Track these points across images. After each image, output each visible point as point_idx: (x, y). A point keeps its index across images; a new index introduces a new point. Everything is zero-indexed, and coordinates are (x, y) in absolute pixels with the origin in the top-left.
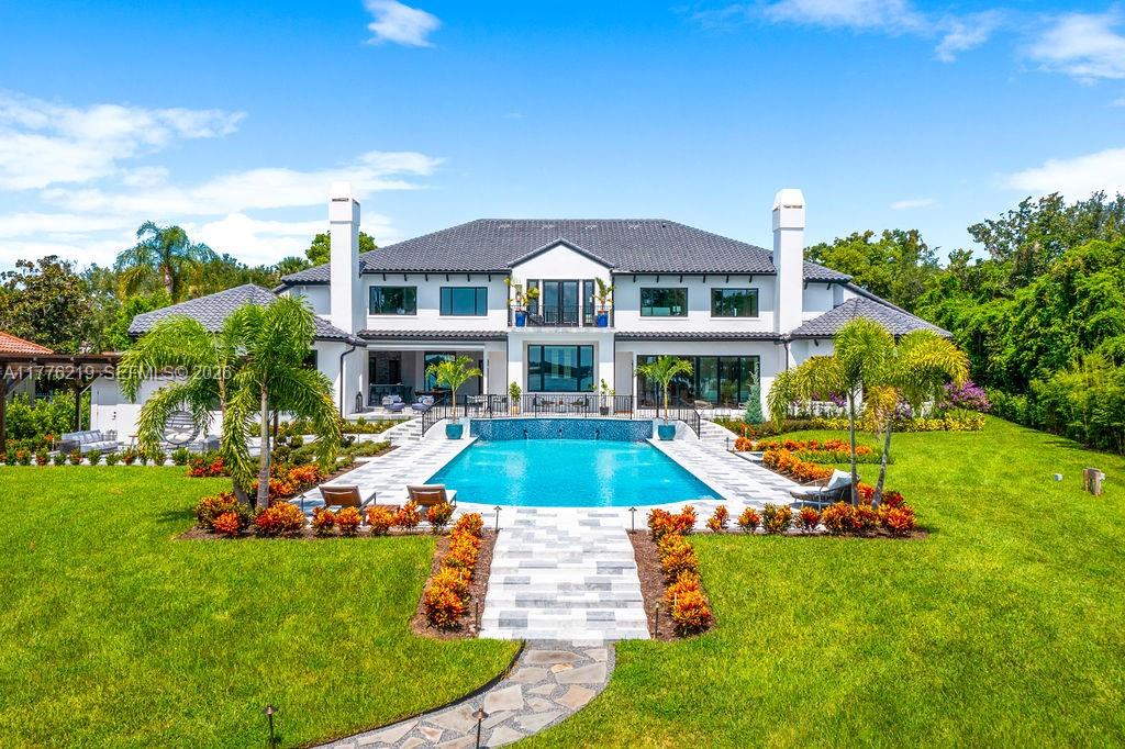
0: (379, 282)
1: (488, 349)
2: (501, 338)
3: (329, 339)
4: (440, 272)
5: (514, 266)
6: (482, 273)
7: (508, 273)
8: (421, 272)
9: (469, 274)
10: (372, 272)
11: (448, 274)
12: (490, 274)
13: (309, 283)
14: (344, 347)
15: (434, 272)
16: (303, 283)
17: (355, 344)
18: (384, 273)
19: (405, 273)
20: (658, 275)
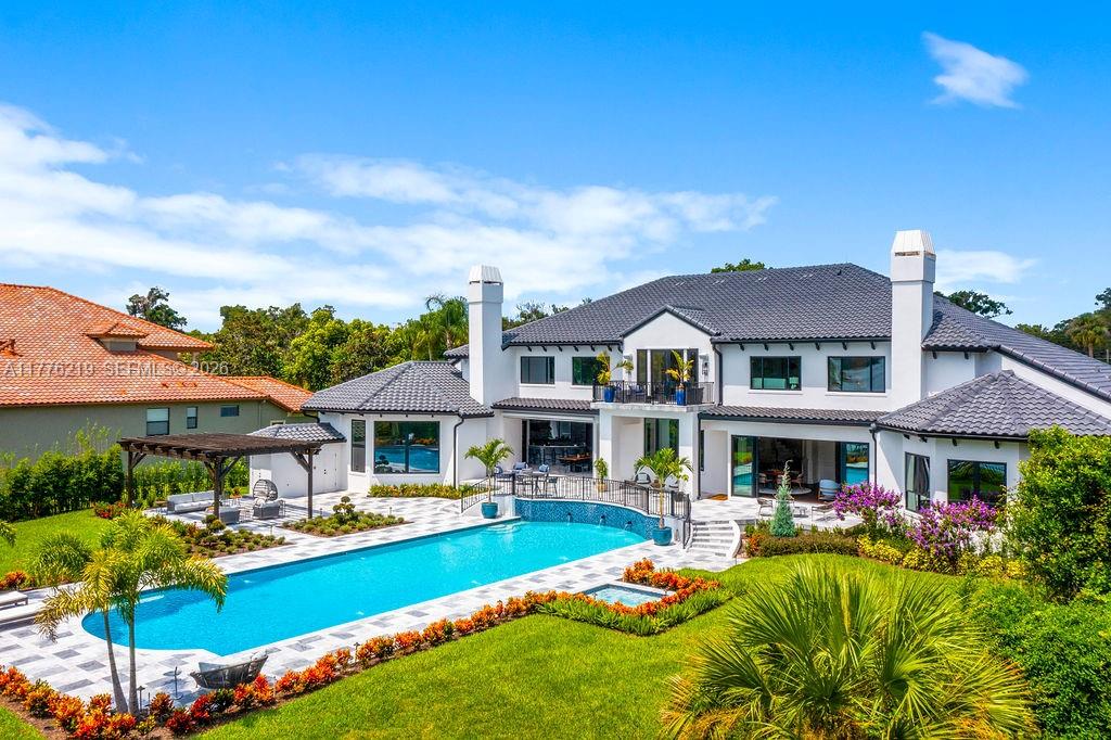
0: (527, 353)
4: (567, 344)
5: (625, 335)
7: (619, 344)
8: (552, 344)
9: (592, 345)
14: (457, 419)
18: (528, 345)
19: (543, 345)
20: (766, 343)
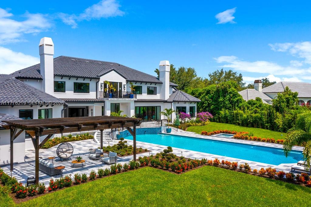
2: (101, 102)
4: (75, 77)
6: (89, 78)
8: (68, 76)
9: (84, 78)
11: (77, 78)
15: (72, 77)
17: (67, 106)
19: (62, 76)
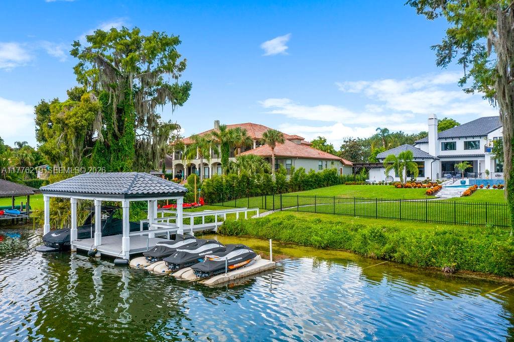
0: (444, 141)
1: (479, 159)
2: (483, 156)
3: (427, 158)
4: (463, 137)
5: (488, 133)
6: (478, 136)
7: (486, 136)
8: (457, 137)
9: (473, 137)
10: (442, 138)
11: (466, 137)
12: (480, 136)
13: (423, 143)
14: (432, 160)
15: (461, 137)
16: (421, 143)
17: (436, 159)
18: (446, 138)
19: (452, 138)
